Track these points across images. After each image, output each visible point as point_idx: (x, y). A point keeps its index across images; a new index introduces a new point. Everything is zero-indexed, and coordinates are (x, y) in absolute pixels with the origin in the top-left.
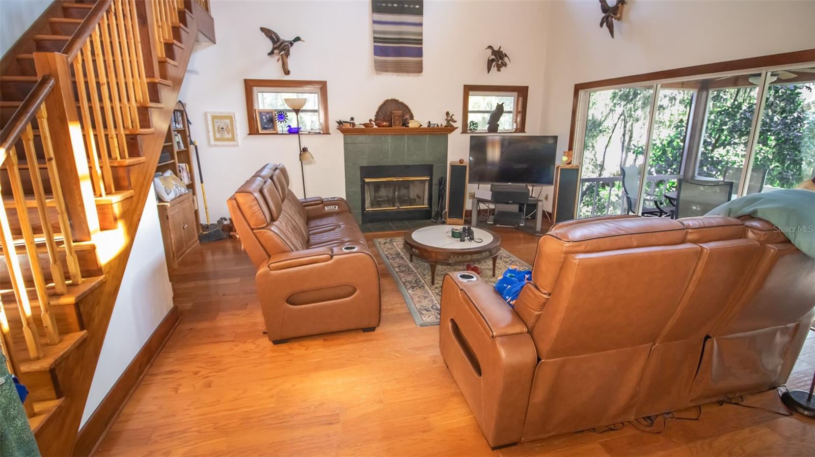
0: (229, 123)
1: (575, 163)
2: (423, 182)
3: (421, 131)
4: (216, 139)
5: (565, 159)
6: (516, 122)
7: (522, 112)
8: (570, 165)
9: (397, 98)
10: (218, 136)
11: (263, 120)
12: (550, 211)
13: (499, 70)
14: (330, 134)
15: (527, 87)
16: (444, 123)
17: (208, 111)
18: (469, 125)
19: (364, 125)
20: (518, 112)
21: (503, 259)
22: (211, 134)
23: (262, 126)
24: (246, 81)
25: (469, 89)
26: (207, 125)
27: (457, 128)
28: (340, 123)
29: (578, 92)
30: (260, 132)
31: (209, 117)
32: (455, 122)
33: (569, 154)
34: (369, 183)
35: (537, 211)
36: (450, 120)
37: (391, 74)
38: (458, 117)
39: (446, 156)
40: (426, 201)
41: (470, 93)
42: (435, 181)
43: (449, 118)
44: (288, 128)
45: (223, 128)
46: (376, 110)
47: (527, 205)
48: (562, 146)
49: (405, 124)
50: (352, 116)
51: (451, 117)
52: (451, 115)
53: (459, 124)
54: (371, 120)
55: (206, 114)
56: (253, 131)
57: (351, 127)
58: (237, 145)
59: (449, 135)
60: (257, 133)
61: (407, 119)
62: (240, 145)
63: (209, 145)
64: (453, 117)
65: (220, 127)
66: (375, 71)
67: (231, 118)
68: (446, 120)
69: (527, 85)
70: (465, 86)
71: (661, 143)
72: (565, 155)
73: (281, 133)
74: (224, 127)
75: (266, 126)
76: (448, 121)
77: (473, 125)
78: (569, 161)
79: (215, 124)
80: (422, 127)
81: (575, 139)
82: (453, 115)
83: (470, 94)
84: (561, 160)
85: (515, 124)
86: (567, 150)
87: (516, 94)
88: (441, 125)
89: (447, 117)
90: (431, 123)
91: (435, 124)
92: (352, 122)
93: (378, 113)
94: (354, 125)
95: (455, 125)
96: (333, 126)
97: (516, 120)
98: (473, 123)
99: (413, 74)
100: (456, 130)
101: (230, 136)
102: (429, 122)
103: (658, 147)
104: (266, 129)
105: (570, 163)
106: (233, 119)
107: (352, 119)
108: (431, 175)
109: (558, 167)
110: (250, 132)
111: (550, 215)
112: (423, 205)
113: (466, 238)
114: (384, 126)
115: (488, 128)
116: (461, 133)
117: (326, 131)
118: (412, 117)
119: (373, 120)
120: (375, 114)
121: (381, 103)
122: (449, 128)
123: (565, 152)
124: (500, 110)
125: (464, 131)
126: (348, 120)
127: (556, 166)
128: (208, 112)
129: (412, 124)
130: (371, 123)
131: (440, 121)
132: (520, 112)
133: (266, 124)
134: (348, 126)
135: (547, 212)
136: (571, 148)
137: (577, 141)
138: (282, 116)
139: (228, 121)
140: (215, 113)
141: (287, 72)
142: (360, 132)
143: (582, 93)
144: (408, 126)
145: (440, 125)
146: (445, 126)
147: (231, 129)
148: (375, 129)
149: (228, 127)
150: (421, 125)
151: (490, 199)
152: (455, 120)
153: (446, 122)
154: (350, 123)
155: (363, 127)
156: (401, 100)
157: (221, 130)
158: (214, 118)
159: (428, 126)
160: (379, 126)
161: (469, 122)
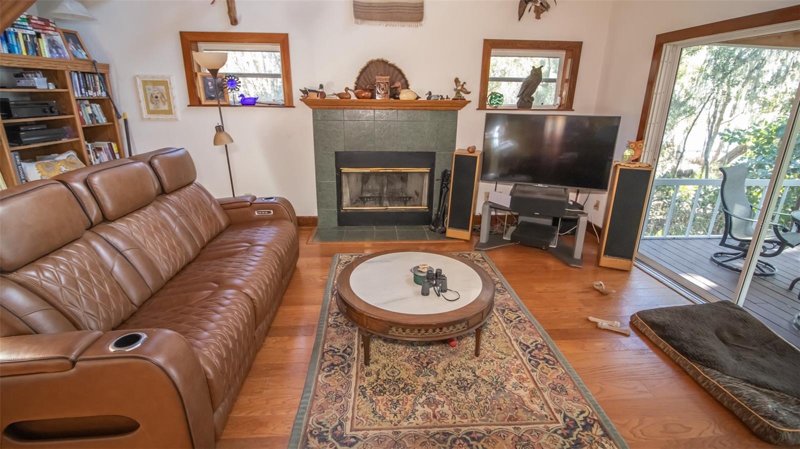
0: (164, 90)
1: (645, 160)
2: (422, 174)
3: (418, 104)
4: (150, 112)
5: (628, 153)
6: (561, 96)
7: (570, 80)
8: (637, 164)
9: (385, 59)
10: (152, 107)
11: (209, 86)
12: (600, 225)
13: (538, 17)
14: (294, 107)
15: (582, 43)
16: (452, 95)
17: (138, 74)
18: (489, 98)
19: (338, 95)
20: (564, 81)
21: (506, 312)
22: (143, 104)
23: (206, 94)
24: (183, 35)
25: (491, 46)
26: (138, 93)
27: (470, 101)
28: (305, 92)
29: (662, 46)
30: (203, 102)
31: (139, 82)
32: (468, 93)
33: (636, 145)
34: (348, 174)
35: (578, 226)
36: (461, 90)
37: (378, 23)
38: (474, 87)
39: (454, 141)
40: (425, 201)
41: (493, 51)
42: (438, 175)
43: (459, 88)
44: (241, 98)
45: (157, 97)
46: (357, 74)
47: (563, 220)
48: (626, 132)
49: (394, 94)
50: (321, 83)
51: (463, 86)
52: (461, 84)
53: (474, 97)
54: (347, 89)
55: (135, 78)
56: (194, 101)
57: (319, 98)
58: (176, 120)
59: (459, 111)
60: (200, 104)
61: (397, 88)
62: (179, 119)
63: (142, 119)
64: (465, 86)
65: (154, 96)
66: (354, 18)
67: (165, 83)
68: (455, 90)
69: (581, 41)
70: (486, 41)
71: (767, 129)
72: (628, 147)
73: (233, 104)
74: (159, 96)
75: (213, 96)
76: (458, 92)
77: (495, 98)
78: (636, 157)
79: (148, 91)
80: (419, 99)
81: (649, 122)
82: (465, 83)
83: (492, 54)
84: (623, 155)
85: (559, 98)
86: (634, 140)
87: (563, 53)
88: (447, 98)
89: (457, 86)
90: (432, 94)
91: (438, 96)
92: (321, 90)
93: (358, 78)
94: (323, 95)
95: (467, 97)
96: (297, 95)
97: (562, 92)
98: (495, 95)
99: (408, 23)
100: (468, 105)
101: (166, 108)
102: (430, 93)
103: (762, 134)
104: (212, 98)
105: (637, 160)
106: (169, 85)
107: (321, 86)
108: (432, 166)
109: (616, 166)
110: (190, 103)
111: (600, 231)
112: (421, 206)
113: (432, 289)
114: (364, 98)
115: (518, 103)
116: (477, 109)
117: (288, 104)
118: (406, 85)
119: (353, 88)
120: (355, 80)
121: (363, 64)
122: (459, 102)
123: (630, 143)
124: (536, 77)
125: (482, 106)
126: (317, 88)
127: (614, 164)
128: (138, 76)
129: (404, 95)
130: (347, 93)
131: (448, 92)
132: (567, 81)
133: (213, 92)
134: (314, 96)
135: (596, 227)
136: (640, 137)
137: (652, 125)
138: (234, 82)
139: (162, 88)
140: (146, 76)
141: (234, 22)
142: (333, 105)
143: (667, 48)
144: (399, 99)
145: (445, 97)
146: (453, 99)
147: (166, 97)
148: (353, 101)
149: (163, 95)
150: (418, 98)
151: (508, 206)
152: (469, 91)
153: (455, 93)
154: (318, 92)
155: (338, 98)
156: (391, 62)
157: (156, 99)
158: (145, 83)
159: (428, 99)
160: (358, 98)
161: (489, 93)
